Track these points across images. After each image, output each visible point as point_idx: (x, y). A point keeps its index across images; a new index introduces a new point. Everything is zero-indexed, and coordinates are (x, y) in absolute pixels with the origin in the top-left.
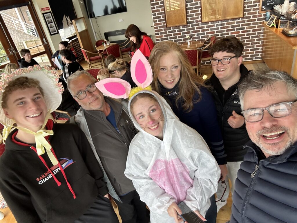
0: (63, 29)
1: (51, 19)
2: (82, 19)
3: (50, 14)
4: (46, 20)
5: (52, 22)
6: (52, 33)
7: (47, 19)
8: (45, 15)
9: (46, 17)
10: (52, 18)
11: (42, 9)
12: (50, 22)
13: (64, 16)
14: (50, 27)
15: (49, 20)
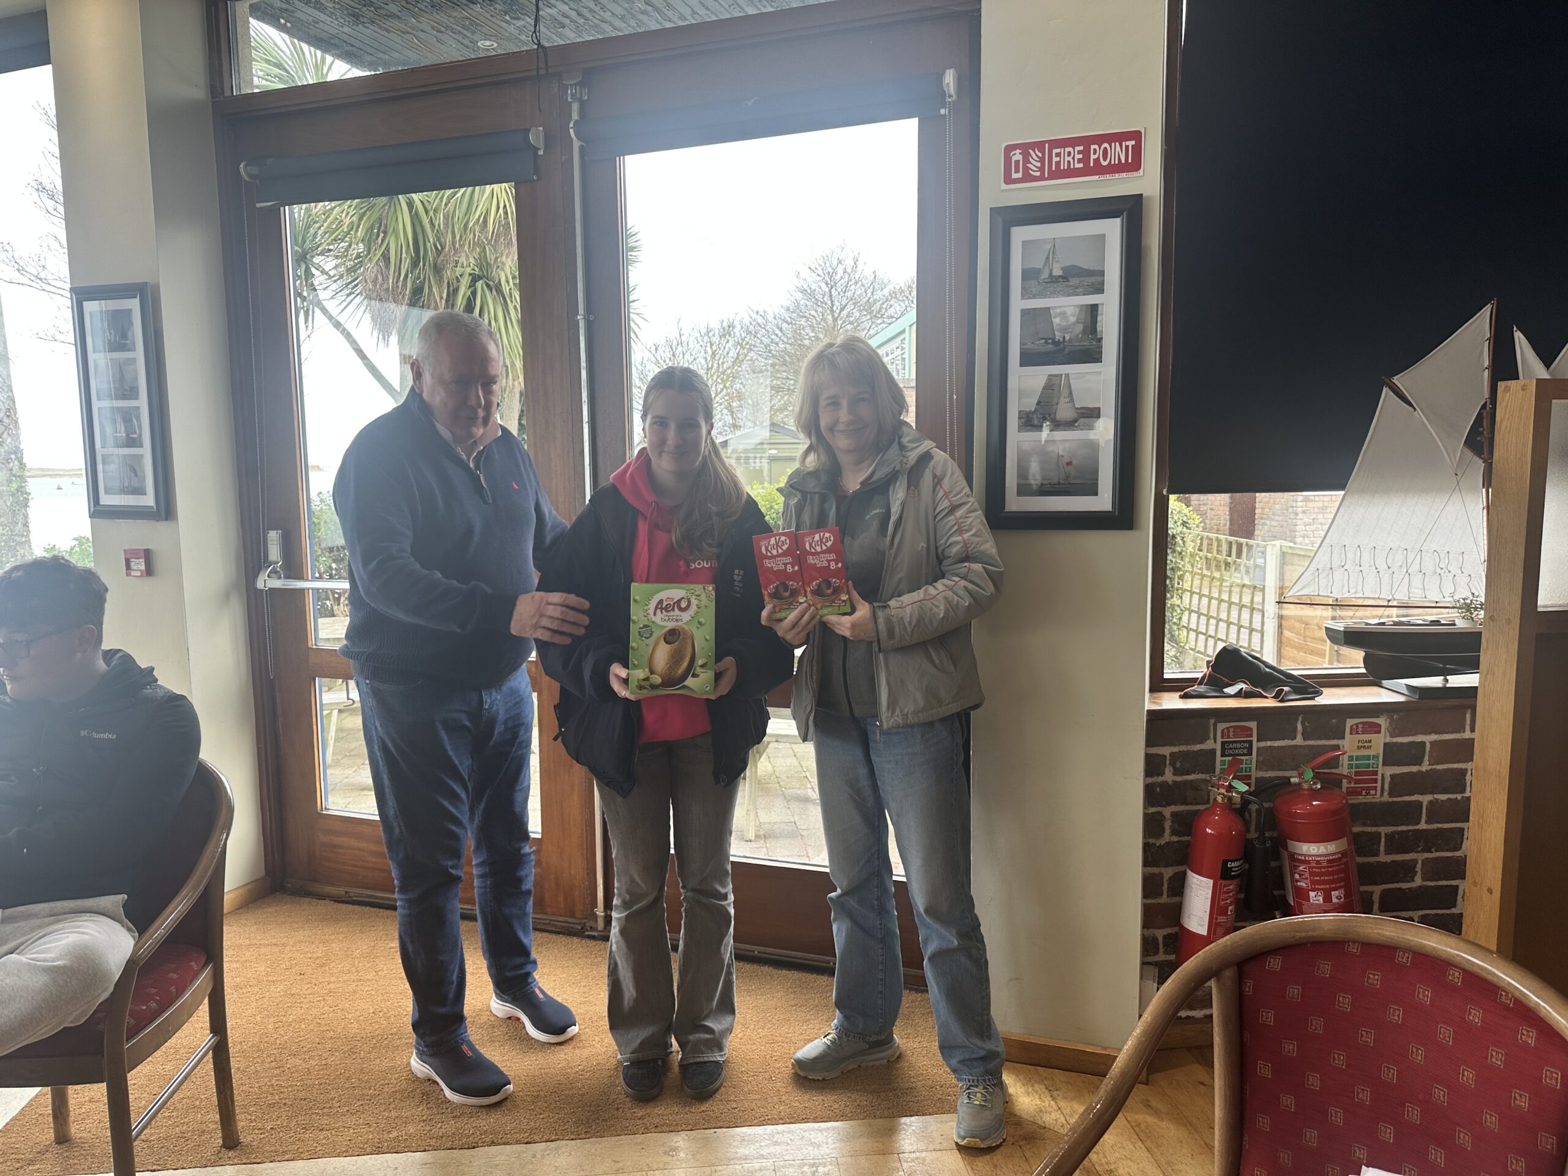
1: (1094, 309)
3: (1112, 229)
4: (1018, 304)
5: (1092, 355)
6: (1015, 503)
7: (1026, 294)
8: (1020, 234)
9: (1027, 275)
10: (1112, 298)
11: (1018, 151)
12: (1063, 349)
13: (1481, 323)
14: (1031, 404)
15: (1058, 310)
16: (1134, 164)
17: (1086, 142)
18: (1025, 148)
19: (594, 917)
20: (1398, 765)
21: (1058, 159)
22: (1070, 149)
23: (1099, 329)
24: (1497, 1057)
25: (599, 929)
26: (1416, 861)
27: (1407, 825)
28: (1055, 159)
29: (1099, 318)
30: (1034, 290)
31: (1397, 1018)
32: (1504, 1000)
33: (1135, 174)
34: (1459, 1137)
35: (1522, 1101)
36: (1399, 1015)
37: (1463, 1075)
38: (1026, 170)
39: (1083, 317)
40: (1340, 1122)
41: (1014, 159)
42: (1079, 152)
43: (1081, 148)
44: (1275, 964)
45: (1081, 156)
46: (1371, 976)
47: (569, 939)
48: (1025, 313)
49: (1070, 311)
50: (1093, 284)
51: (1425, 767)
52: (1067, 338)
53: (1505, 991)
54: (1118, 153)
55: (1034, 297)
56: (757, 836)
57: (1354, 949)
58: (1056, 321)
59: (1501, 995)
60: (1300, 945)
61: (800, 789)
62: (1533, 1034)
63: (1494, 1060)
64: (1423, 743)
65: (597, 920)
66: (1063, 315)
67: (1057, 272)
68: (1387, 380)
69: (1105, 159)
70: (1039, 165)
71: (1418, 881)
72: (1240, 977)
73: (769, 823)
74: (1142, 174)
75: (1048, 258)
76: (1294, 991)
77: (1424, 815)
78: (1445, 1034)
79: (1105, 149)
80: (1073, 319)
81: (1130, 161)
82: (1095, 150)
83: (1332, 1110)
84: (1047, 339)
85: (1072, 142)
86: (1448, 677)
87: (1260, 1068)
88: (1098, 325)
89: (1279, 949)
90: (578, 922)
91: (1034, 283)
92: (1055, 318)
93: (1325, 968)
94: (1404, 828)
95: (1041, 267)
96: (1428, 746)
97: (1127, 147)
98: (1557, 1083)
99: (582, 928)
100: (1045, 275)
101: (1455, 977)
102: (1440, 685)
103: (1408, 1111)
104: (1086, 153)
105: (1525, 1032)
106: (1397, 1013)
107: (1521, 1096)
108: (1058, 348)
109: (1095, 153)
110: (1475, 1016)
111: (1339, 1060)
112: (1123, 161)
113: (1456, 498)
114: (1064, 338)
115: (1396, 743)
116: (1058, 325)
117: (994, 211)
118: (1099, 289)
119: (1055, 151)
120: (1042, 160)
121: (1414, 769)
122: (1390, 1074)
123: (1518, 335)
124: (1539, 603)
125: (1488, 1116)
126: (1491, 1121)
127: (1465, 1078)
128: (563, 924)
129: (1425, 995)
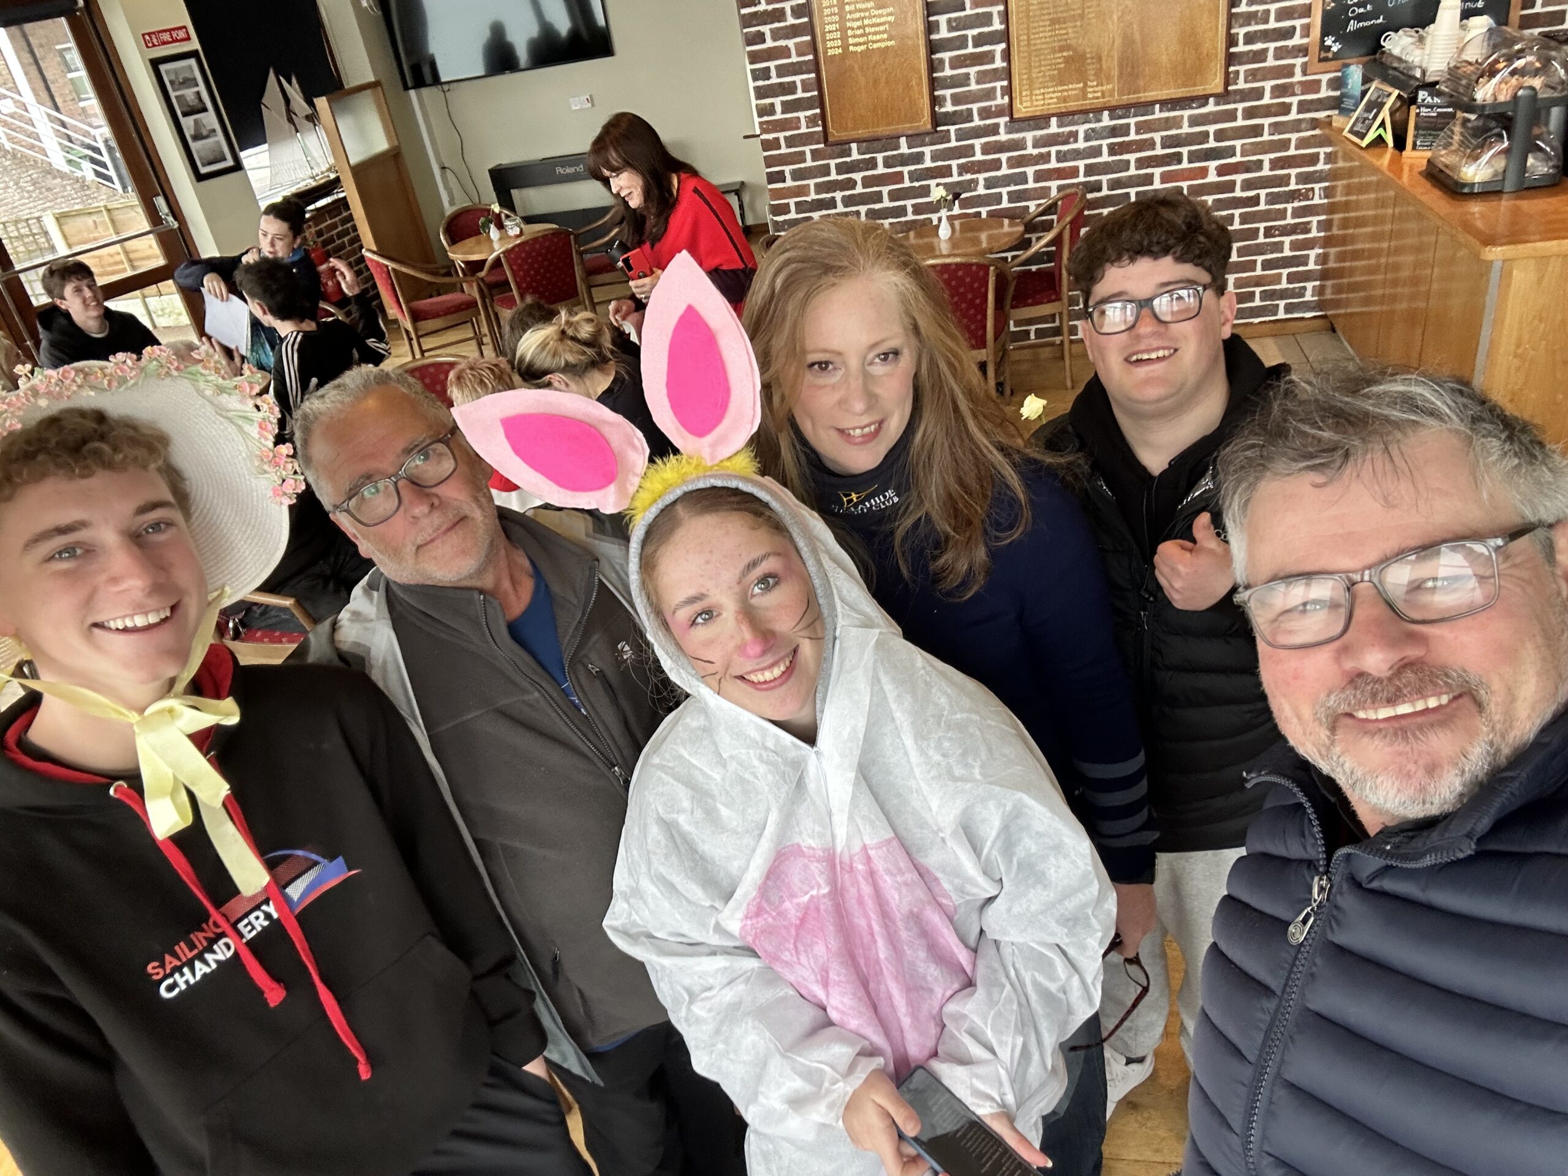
0: (265, 147)
1: (198, 93)
2: (369, 92)
3: (192, 62)
4: (173, 95)
5: (205, 110)
6: (204, 170)
7: (174, 90)
8: (163, 68)
9: (172, 82)
10: (202, 87)
11: (147, 36)
12: (194, 109)
13: (272, 76)
14: (193, 132)
15: (187, 95)
16: (188, 38)
17: (170, 30)
18: (149, 34)
22: (165, 34)
23: (203, 99)
28: (162, 38)
29: (201, 95)
30: (176, 88)
33: (190, 42)
38: (153, 43)
39: (196, 96)
41: (146, 39)
43: (169, 33)
45: (170, 36)
48: (176, 98)
49: (191, 94)
50: (194, 84)
52: (194, 105)
54: (182, 34)
55: (177, 92)
66: (189, 96)
67: (181, 81)
69: (178, 37)
70: (156, 41)
74: (192, 42)
75: (175, 76)
79: (177, 33)
80: (193, 97)
81: (186, 37)
84: (187, 106)
85: (165, 31)
88: (202, 97)
91: (175, 85)
92: (187, 97)
95: (174, 79)
97: (184, 32)
100: (178, 82)
108: (192, 109)
109: (174, 35)
112: (184, 37)
116: (189, 100)
118: (197, 85)
119: (160, 35)
120: (157, 39)
123: (281, 78)
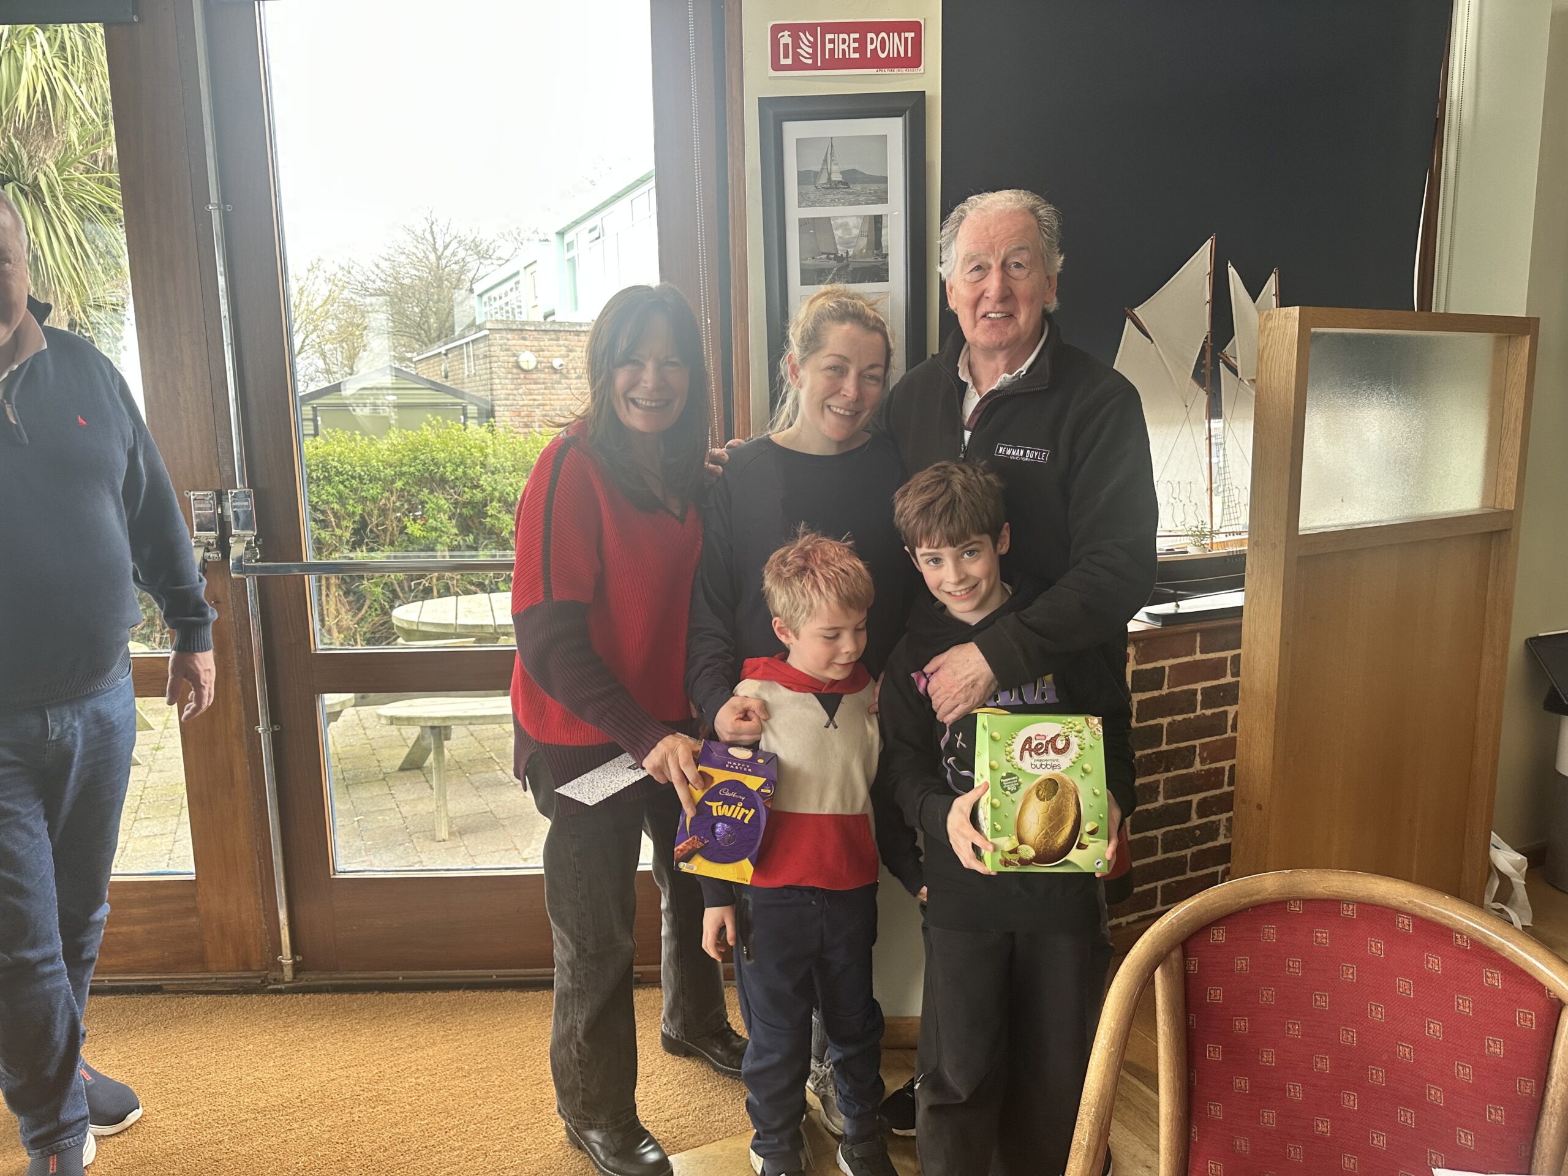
5: (878, 273)
8: (793, 131)
9: (804, 178)
10: (895, 208)
11: (786, 33)
12: (848, 266)
13: (1202, 259)
15: (839, 221)
17: (863, 28)
19: (280, 967)
20: (1144, 691)
21: (831, 46)
22: (845, 36)
23: (884, 244)
24: (1464, 1006)
25: (286, 979)
26: (1158, 781)
27: (1152, 748)
28: (829, 46)
29: (884, 232)
30: (812, 196)
31: (1351, 977)
32: (1460, 943)
33: (915, 71)
34: (1430, 1094)
35: (1496, 1048)
36: (1353, 973)
37: (1429, 1028)
38: (796, 55)
39: (866, 229)
40: (1300, 1096)
41: (782, 41)
42: (855, 40)
43: (857, 36)
44: (1219, 936)
45: (856, 45)
46: (1319, 935)
47: (246, 998)
48: (803, 223)
49: (852, 222)
50: (876, 192)
51: (1165, 691)
52: (851, 253)
53: (1459, 933)
54: (896, 45)
55: (813, 205)
56: (451, 834)
57: (1296, 908)
58: (838, 233)
59: (1456, 938)
60: (1241, 911)
61: (487, 772)
62: (1498, 975)
63: (1461, 1008)
64: (1163, 668)
65: (282, 970)
66: (845, 226)
67: (837, 177)
68: (1129, 311)
69: (883, 52)
70: (810, 51)
71: (1161, 801)
72: (1185, 955)
73: (461, 817)
74: (922, 71)
75: (825, 160)
76: (1242, 963)
77: (1165, 737)
78: (1405, 987)
79: (883, 38)
80: (856, 232)
81: (909, 55)
82: (872, 39)
83: (1290, 1086)
84: (829, 254)
85: (847, 28)
86: (1179, 603)
87: (1210, 1051)
88: (883, 239)
89: (1221, 918)
90: (257, 975)
91: (812, 188)
92: (836, 229)
93: (1271, 932)
94: (1149, 751)
95: (817, 168)
96: (1167, 669)
97: (906, 39)
98: (1532, 1024)
99: (263, 982)
100: (823, 180)
101: (1405, 924)
102: (1173, 612)
103: (1372, 1074)
104: (862, 40)
105: (1489, 974)
106: (1351, 971)
107: (1495, 1042)
108: (840, 264)
109: (872, 43)
110: (1434, 964)
111: (1294, 1030)
112: (902, 55)
113: (1186, 429)
114: (847, 253)
115: (1141, 670)
116: (840, 237)
117: (765, 103)
118: (883, 198)
119: (828, 36)
120: (813, 45)
121: (1156, 693)
122: (1349, 1037)
123: (1232, 270)
124: (1301, 525)
125: (1461, 1068)
126: (1464, 1072)
127: (1432, 1033)
128: (235, 981)
129: (1377, 948)
